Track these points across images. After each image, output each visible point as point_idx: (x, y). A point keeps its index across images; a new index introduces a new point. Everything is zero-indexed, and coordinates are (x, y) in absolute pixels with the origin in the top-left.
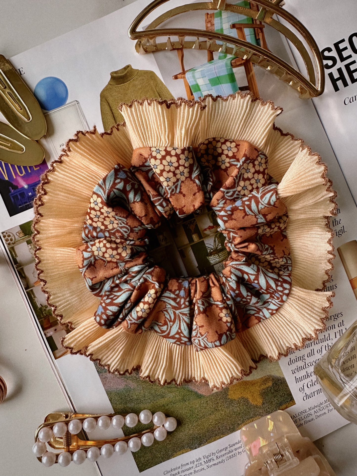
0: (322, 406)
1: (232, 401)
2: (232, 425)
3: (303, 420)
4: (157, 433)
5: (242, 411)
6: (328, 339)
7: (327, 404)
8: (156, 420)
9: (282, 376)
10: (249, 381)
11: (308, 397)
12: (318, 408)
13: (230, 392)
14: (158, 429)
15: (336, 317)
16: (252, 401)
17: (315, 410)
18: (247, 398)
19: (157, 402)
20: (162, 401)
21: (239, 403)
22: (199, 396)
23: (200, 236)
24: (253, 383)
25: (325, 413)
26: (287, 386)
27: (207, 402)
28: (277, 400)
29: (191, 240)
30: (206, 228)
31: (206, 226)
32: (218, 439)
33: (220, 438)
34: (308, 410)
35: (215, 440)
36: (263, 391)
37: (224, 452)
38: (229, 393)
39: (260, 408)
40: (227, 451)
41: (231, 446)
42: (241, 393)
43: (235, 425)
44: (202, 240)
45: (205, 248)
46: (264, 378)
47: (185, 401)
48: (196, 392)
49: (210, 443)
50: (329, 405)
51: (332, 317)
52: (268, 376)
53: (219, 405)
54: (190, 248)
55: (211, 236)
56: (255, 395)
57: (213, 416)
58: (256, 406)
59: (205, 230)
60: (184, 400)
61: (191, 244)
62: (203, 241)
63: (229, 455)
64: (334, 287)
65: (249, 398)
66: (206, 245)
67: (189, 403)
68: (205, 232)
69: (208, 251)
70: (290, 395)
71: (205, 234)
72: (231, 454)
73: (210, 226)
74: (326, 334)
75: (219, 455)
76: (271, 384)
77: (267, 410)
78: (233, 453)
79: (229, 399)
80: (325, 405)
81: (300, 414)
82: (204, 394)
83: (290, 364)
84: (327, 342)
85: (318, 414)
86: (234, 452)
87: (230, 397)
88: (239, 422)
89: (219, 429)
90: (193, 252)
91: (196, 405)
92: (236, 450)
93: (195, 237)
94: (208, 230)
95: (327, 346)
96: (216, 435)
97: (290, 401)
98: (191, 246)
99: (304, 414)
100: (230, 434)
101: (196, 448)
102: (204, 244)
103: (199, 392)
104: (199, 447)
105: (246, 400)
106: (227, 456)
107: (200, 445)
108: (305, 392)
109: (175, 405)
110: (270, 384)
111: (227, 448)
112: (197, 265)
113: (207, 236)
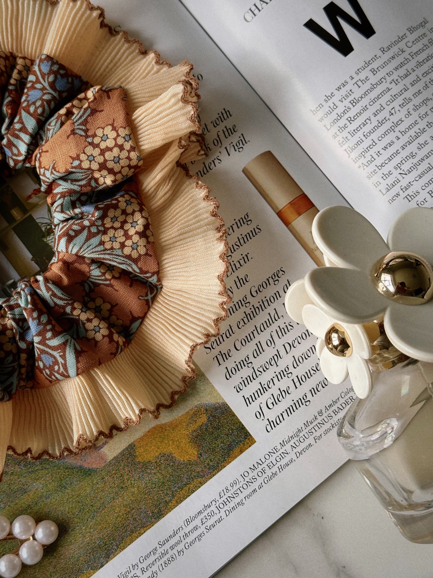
0: (301, 435)
1: (145, 465)
2: (156, 506)
3: (276, 466)
4: (24, 553)
5: (167, 479)
6: (277, 318)
7: (309, 428)
8: (17, 529)
9: (220, 401)
10: (165, 424)
11: (273, 424)
12: (296, 439)
13: (139, 451)
14: (26, 544)
15: (277, 278)
16: (180, 457)
17: (292, 443)
18: (171, 454)
19: (16, 504)
20: (25, 500)
21: (158, 465)
22: (88, 473)
23: (24, 210)
24: (173, 426)
25: (310, 445)
26: (234, 415)
27: (103, 479)
28: (222, 442)
29: (10, 219)
30: (29, 193)
31: (30, 191)
32: (137, 537)
33: (141, 534)
34: (279, 447)
35: (132, 541)
36: (194, 434)
37: (152, 558)
38: (137, 454)
39: (197, 464)
40: (157, 555)
41: (162, 545)
42: (158, 448)
43: (161, 505)
44: (28, 215)
45: (37, 226)
46: (191, 413)
47: (66, 488)
48: (81, 467)
49: (124, 548)
50: (313, 430)
51: (271, 280)
52: (196, 407)
53: (126, 477)
54: (13, 232)
55: (41, 205)
56: (182, 445)
57: (118, 502)
58: (190, 463)
59: (30, 197)
60: (62, 487)
61: (13, 226)
62: (31, 216)
63: (162, 561)
64: (257, 230)
65: (173, 452)
66: (38, 221)
67: (72, 490)
68: (31, 201)
69: (43, 229)
70: (242, 428)
71: (30, 204)
72: (165, 558)
73: (35, 190)
74: (270, 310)
75: (144, 565)
76: (206, 419)
77: (208, 464)
78: (168, 556)
79: (139, 463)
80: (307, 430)
81: (267, 457)
82: (94, 466)
83: (228, 377)
84: (276, 324)
85: (299, 449)
86: (171, 553)
87: (140, 459)
88: (167, 499)
89: (135, 519)
90: (19, 237)
91: (85, 490)
92: (172, 548)
93: (16, 213)
94: (33, 196)
95: (278, 330)
96: (132, 532)
97: (245, 438)
98: (14, 229)
99: (274, 456)
100: (156, 523)
101: (102, 566)
102: (34, 220)
103: (86, 465)
104: (107, 562)
105: (169, 458)
106: (159, 563)
107: (108, 557)
108: (266, 418)
109: (48, 500)
110: (204, 419)
111: (156, 549)
112: (30, 256)
113: (35, 206)
